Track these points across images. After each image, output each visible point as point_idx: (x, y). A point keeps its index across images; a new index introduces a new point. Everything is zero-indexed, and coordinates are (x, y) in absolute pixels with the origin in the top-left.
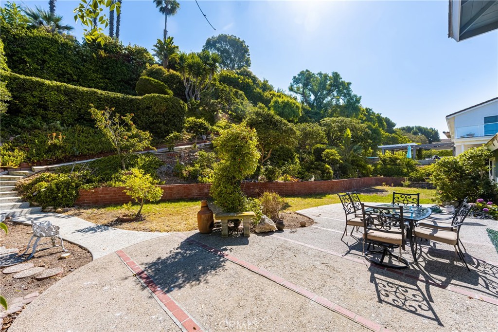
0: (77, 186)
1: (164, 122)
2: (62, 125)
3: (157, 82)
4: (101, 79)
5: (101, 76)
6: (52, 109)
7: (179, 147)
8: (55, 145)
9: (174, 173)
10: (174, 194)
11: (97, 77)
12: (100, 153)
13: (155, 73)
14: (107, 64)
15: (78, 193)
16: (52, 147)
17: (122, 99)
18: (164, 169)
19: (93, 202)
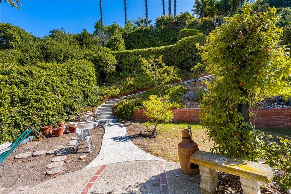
0: (132, 107)
1: (192, 58)
2: (136, 73)
3: (191, 30)
4: (162, 43)
5: (162, 41)
6: (133, 65)
7: (205, 77)
8: (130, 84)
9: (195, 98)
10: (193, 117)
11: (160, 43)
12: (151, 87)
13: (192, 25)
14: (165, 32)
15: (132, 112)
16: (129, 85)
17: (165, 49)
18: (187, 95)
19: (140, 119)
